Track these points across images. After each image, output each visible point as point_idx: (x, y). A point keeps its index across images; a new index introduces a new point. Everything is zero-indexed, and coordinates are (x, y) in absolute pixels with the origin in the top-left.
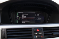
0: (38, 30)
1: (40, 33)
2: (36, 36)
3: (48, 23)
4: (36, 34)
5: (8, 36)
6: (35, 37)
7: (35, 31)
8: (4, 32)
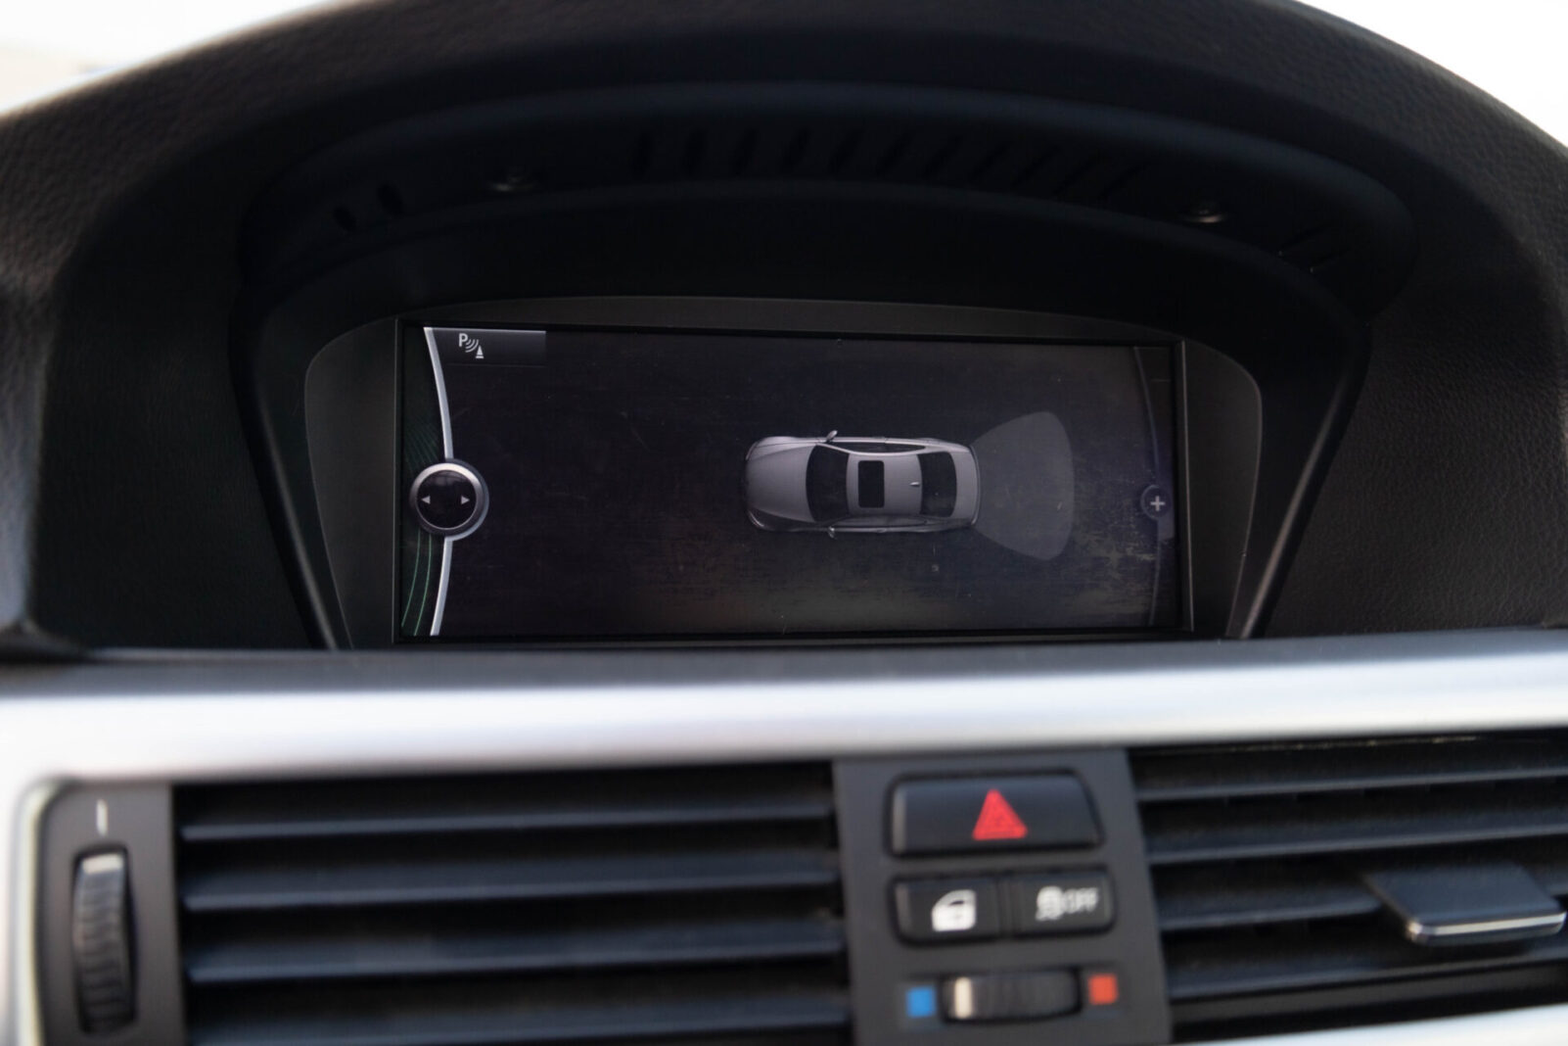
0: (997, 821)
1: (1052, 903)
2: (942, 982)
3: (1261, 632)
4: (953, 915)
5: (225, 968)
6: (920, 1002)
7: (910, 854)
8: (109, 863)
